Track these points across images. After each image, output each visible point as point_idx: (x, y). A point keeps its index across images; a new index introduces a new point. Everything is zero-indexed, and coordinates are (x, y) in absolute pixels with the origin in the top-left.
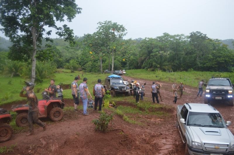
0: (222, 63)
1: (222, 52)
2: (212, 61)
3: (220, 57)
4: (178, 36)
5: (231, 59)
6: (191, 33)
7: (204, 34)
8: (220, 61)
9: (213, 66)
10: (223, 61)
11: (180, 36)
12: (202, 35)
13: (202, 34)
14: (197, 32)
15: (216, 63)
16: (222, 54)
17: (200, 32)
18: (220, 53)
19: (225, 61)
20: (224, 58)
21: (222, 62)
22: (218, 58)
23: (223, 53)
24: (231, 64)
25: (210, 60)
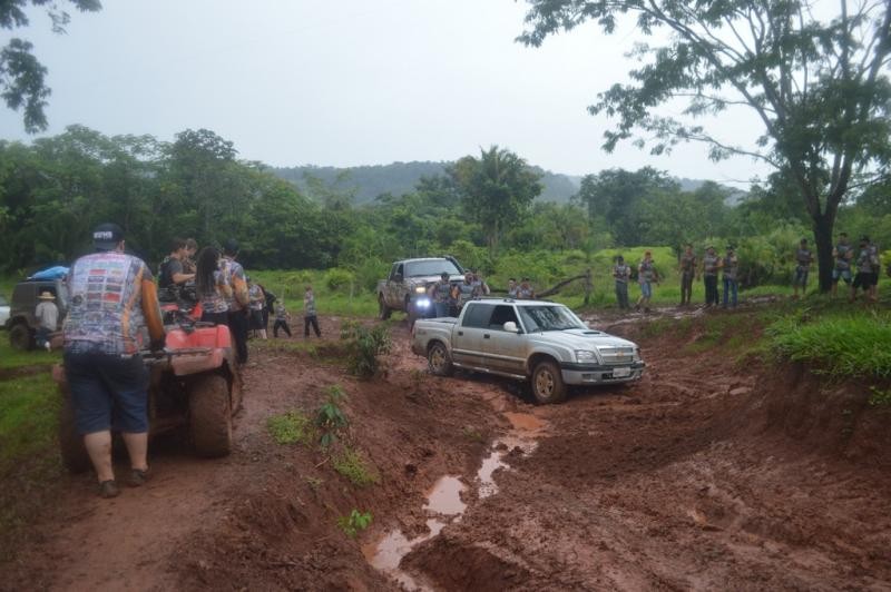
0: (293, 240)
1: (286, 205)
2: (259, 235)
3: (281, 220)
4: (130, 140)
5: (319, 226)
6: (181, 136)
7: (226, 140)
8: (287, 235)
9: (265, 252)
10: (297, 235)
11: (138, 141)
12: (221, 144)
13: (219, 139)
14: (202, 131)
15: (272, 240)
16: (287, 210)
17: (211, 133)
18: (283, 209)
19: (301, 231)
20: (297, 223)
21: (292, 235)
22: (277, 224)
23: (290, 207)
24: (318, 243)
25: (250, 232)
